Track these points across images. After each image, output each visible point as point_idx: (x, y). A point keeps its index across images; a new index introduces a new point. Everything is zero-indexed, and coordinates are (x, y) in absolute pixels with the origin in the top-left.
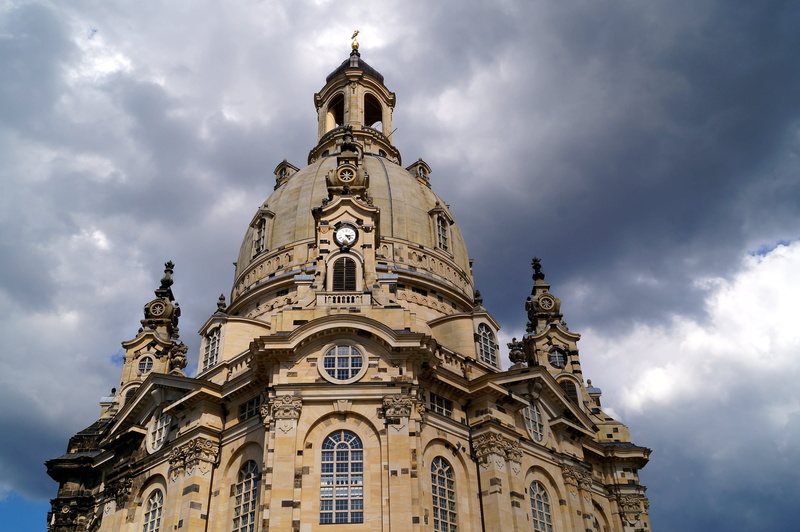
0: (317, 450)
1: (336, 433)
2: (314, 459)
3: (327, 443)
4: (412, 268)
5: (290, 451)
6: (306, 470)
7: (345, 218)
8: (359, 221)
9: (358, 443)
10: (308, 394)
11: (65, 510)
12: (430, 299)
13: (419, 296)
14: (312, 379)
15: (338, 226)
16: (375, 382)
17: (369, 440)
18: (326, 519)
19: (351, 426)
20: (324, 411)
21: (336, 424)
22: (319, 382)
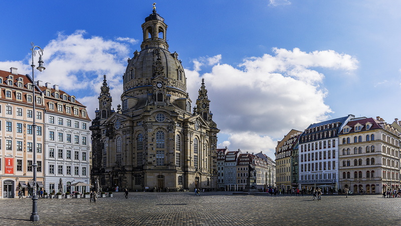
0: (156, 135)
1: (159, 132)
2: (155, 136)
3: (157, 133)
4: (172, 86)
5: (151, 135)
6: (154, 138)
7: (159, 81)
8: (163, 82)
9: (163, 133)
10: (154, 124)
11: (95, 137)
12: (177, 93)
13: (174, 93)
14: (154, 121)
15: (158, 83)
16: (167, 122)
17: (165, 133)
18: (157, 147)
19: (162, 130)
20: (157, 127)
21: (159, 130)
22: (156, 122)
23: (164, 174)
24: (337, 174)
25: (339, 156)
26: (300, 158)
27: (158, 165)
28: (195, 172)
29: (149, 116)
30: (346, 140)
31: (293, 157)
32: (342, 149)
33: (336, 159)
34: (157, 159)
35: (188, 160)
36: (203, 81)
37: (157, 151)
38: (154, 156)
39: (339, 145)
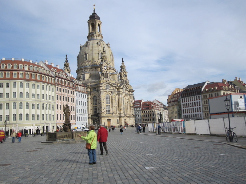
0: (105, 97)
1: (107, 95)
3: (106, 96)
5: (103, 97)
6: (104, 99)
8: (107, 66)
10: (104, 91)
12: (111, 70)
14: (104, 89)
15: (104, 66)
16: (111, 90)
17: (110, 96)
18: (106, 104)
19: (108, 94)
20: (106, 92)
21: (107, 94)
22: (105, 89)
23: (110, 118)
24: (202, 114)
25: (202, 104)
26: (182, 106)
27: (107, 113)
28: (124, 116)
29: (102, 86)
30: (205, 96)
31: (178, 105)
32: (204, 101)
33: (201, 106)
34: (107, 110)
35: (121, 110)
36: (123, 60)
37: (106, 106)
38: (105, 109)
39: (202, 99)
